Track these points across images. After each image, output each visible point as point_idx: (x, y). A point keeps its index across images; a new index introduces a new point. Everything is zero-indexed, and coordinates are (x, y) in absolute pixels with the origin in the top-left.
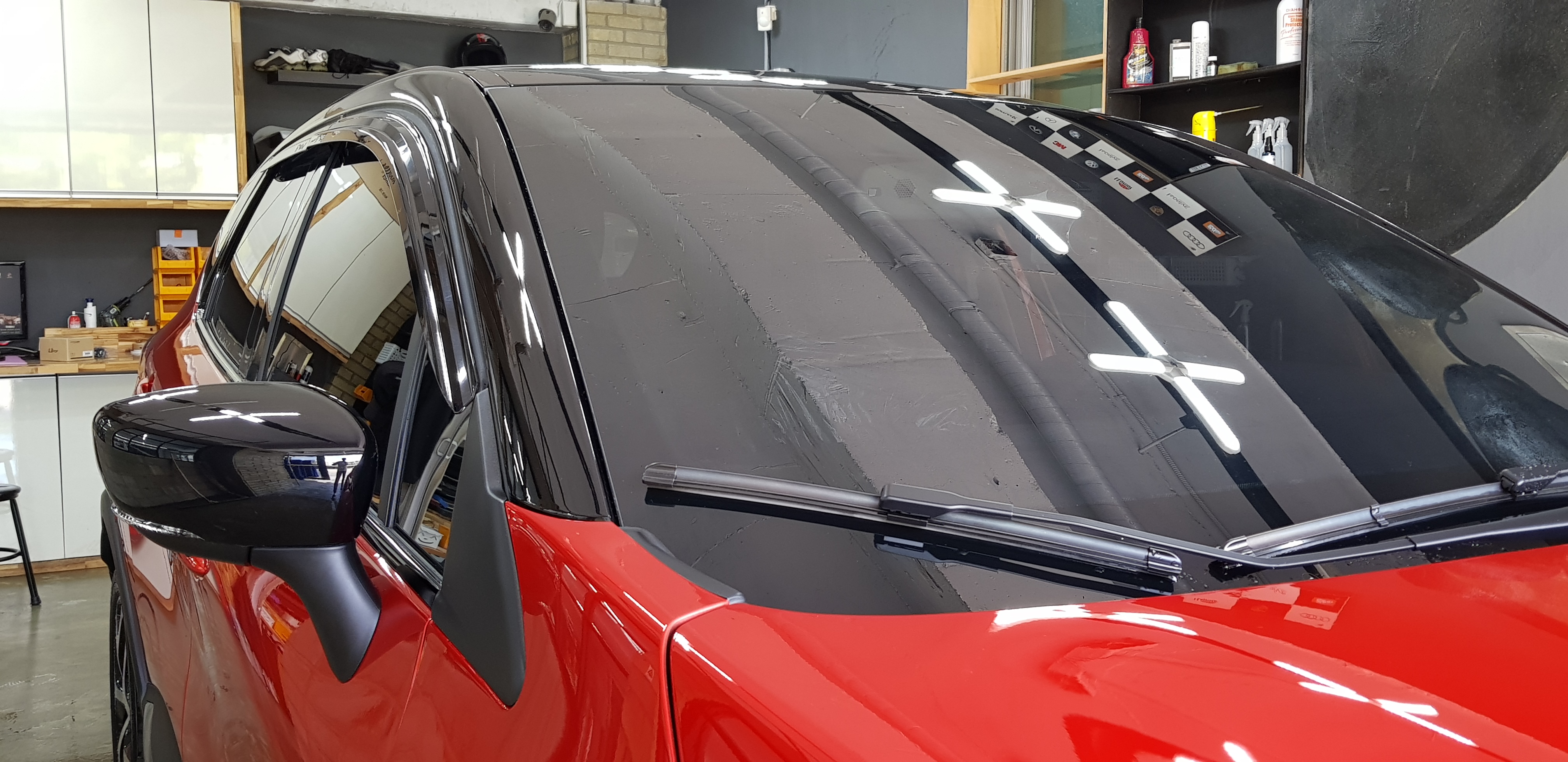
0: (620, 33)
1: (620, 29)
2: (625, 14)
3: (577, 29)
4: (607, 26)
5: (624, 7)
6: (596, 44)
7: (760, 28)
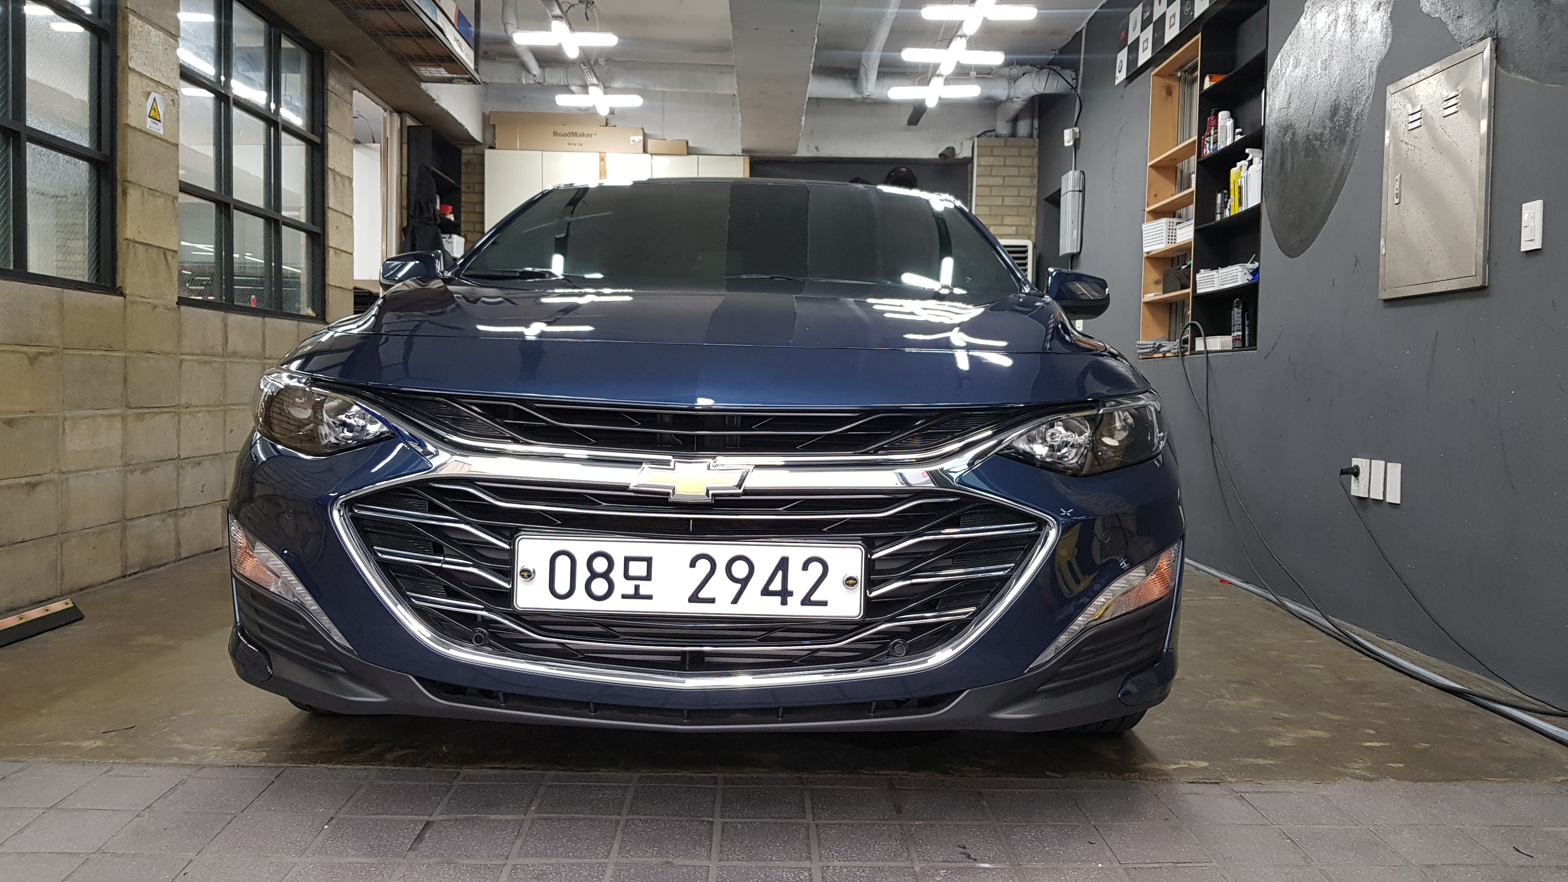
0: (1002, 159)
1: (1002, 156)
2: (1006, 146)
3: (971, 160)
4: (992, 155)
5: (1006, 141)
6: (983, 168)
7: (1066, 144)
